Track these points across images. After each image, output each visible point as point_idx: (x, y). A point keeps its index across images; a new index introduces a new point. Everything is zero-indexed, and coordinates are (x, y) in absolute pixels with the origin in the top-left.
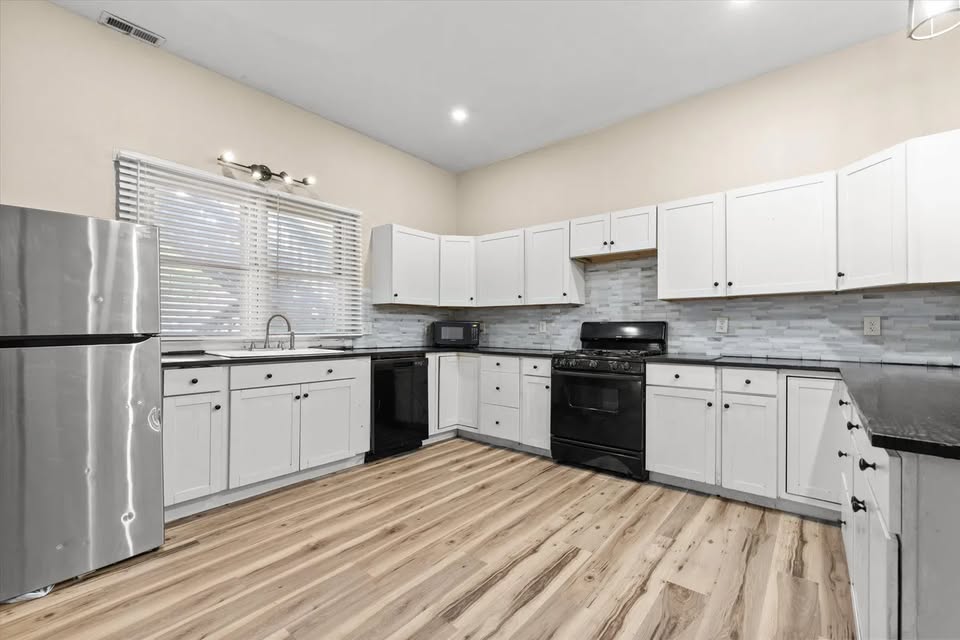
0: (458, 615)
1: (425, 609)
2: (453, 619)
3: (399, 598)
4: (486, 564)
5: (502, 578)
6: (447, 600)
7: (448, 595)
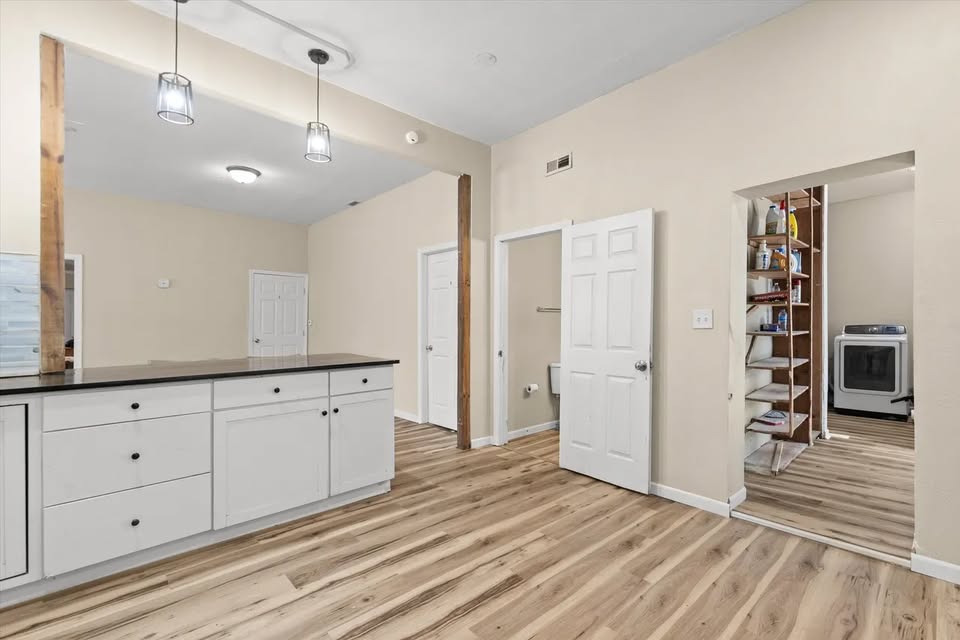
0: (508, 579)
1: (538, 586)
2: (513, 577)
3: (565, 599)
4: (471, 629)
5: (459, 609)
6: (518, 592)
7: (518, 596)
